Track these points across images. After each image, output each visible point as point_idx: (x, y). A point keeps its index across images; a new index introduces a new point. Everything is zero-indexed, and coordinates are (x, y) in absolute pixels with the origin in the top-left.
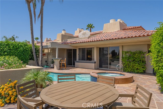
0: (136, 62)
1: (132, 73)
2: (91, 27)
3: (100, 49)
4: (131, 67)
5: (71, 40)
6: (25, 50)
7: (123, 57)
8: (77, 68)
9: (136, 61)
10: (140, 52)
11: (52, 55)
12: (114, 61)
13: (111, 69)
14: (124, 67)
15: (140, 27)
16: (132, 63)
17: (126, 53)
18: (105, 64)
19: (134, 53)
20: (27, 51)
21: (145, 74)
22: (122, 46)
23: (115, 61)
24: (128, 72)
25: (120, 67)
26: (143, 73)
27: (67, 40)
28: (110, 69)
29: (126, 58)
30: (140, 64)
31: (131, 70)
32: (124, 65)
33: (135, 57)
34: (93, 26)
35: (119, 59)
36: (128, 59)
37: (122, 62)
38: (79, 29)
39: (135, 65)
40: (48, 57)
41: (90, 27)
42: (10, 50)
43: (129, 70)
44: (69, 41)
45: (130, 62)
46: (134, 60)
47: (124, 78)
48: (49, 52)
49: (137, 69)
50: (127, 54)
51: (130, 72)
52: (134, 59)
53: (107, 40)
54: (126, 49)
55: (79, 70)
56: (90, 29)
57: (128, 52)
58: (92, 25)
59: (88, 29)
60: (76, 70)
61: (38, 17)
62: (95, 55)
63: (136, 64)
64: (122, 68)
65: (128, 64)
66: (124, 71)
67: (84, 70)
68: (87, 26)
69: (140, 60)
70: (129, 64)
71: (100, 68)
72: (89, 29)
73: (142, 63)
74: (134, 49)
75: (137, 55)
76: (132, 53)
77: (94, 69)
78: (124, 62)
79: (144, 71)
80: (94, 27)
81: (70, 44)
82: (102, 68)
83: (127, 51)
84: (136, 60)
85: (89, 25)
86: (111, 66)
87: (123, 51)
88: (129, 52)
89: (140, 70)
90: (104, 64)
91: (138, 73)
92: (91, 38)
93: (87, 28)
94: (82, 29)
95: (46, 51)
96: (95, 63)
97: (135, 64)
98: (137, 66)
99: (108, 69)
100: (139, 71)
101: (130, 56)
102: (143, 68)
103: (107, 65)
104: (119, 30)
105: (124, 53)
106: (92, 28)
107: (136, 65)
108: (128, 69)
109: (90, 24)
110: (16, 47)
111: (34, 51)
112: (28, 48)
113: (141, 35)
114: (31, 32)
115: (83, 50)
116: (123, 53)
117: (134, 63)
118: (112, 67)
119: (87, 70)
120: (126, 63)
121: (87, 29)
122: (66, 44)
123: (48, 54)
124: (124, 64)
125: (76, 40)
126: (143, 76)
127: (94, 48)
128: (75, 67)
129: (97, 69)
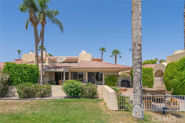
11: (48, 77)
27: (55, 64)
59: (40, 50)
62: (87, 78)
75: (114, 77)
83: (107, 75)
84: (114, 80)
87: (105, 75)
94: (46, 52)
125: (70, 65)
127: (85, 72)
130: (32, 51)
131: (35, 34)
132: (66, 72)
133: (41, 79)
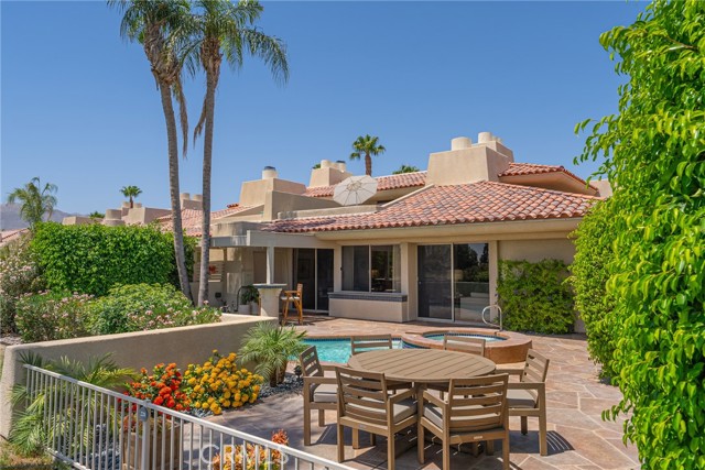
0: (544, 298)
1: (531, 334)
2: (371, 148)
3: (421, 249)
4: (529, 315)
5: (309, 214)
6: (153, 255)
7: (500, 281)
8: (337, 318)
9: (544, 294)
10: (556, 264)
11: (243, 270)
12: (472, 294)
13: (460, 319)
14: (504, 315)
15: (558, 170)
16: (530, 300)
17: (510, 267)
18: (439, 304)
19: (538, 268)
20: (161, 258)
21: (573, 336)
22: (498, 242)
23: (474, 291)
24: (518, 331)
25: (493, 314)
26: (568, 333)
27: (296, 215)
28: (457, 322)
29: (513, 284)
30: (556, 302)
31: (529, 323)
32: (506, 308)
33: (541, 279)
34: (377, 146)
35: (488, 281)
36: (519, 288)
37: (499, 297)
38: (329, 163)
39: (540, 308)
40: (224, 279)
41: (367, 149)
42: (105, 255)
43: (523, 322)
44: (303, 217)
45: (524, 298)
46: (537, 291)
47: (505, 348)
48: (230, 258)
49: (548, 320)
50: (515, 270)
51: (526, 332)
52: (538, 286)
53: (448, 222)
54: (509, 254)
55: (348, 326)
56: (368, 158)
57: (517, 263)
58: (375, 141)
59: (359, 156)
60: (339, 327)
61: (195, 133)
62: (405, 273)
63: (543, 302)
64: (498, 319)
65: (518, 303)
66: (507, 327)
67: (366, 325)
68: (356, 143)
69: (557, 292)
70: (522, 305)
71: (420, 319)
72: (363, 155)
73: (561, 301)
74: (535, 255)
75: (544, 272)
76: (529, 266)
77: (403, 323)
78: (504, 298)
79: (568, 325)
80: (381, 148)
81: (313, 233)
82: (428, 316)
83: (514, 260)
84: (544, 290)
85: (361, 140)
86: (462, 310)
87: (500, 261)
88: (520, 263)
89: (557, 324)
90: (434, 304)
91: (550, 333)
92: (385, 208)
93: (354, 151)
94: (341, 164)
95: (216, 256)
96: (404, 299)
97: (540, 305)
98: (547, 310)
99: (451, 321)
100: (552, 325)
101: (523, 277)
102: (564, 315)
103: (447, 309)
104: (487, 180)
105: (505, 266)
106: (376, 153)
107: (545, 306)
108: (518, 318)
109: (365, 137)
110: (125, 246)
111: (181, 259)
112: (162, 249)
113: (555, 213)
114: (172, 190)
115: (357, 254)
116: (500, 269)
117: (538, 300)
118: (465, 313)
119: (375, 325)
120: (513, 300)
121: (353, 155)
122: (296, 231)
123: (226, 265)
124: (503, 304)
125: (332, 216)
126: (567, 343)
127: (398, 246)
128: (327, 315)
129: (413, 322)
130: (270, 168)
131: (165, 112)
132: (275, 248)
133: (202, 277)
